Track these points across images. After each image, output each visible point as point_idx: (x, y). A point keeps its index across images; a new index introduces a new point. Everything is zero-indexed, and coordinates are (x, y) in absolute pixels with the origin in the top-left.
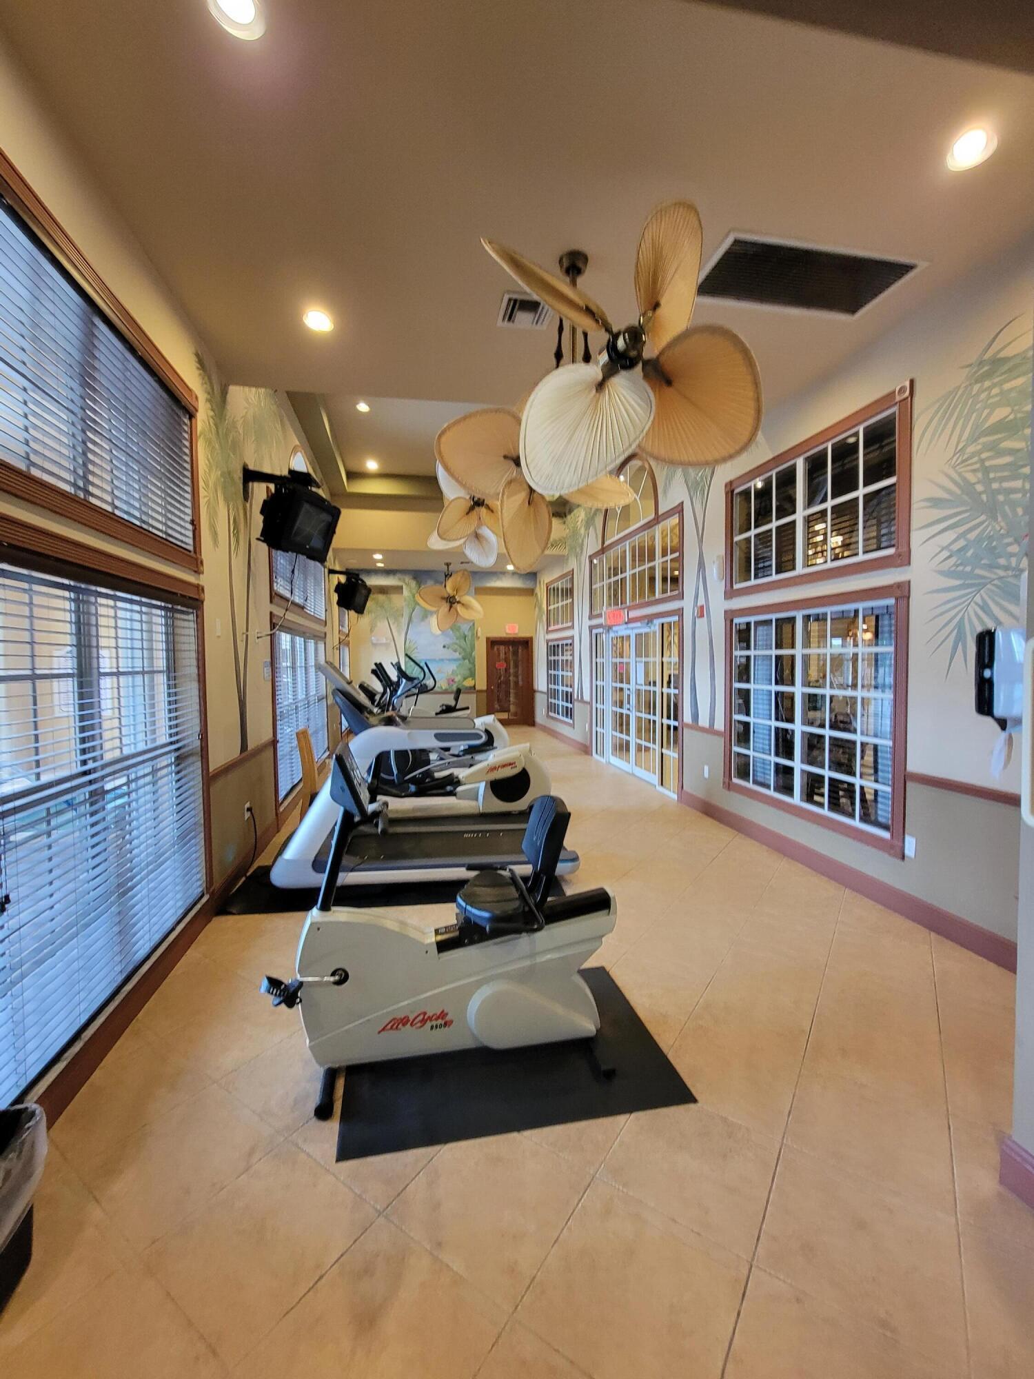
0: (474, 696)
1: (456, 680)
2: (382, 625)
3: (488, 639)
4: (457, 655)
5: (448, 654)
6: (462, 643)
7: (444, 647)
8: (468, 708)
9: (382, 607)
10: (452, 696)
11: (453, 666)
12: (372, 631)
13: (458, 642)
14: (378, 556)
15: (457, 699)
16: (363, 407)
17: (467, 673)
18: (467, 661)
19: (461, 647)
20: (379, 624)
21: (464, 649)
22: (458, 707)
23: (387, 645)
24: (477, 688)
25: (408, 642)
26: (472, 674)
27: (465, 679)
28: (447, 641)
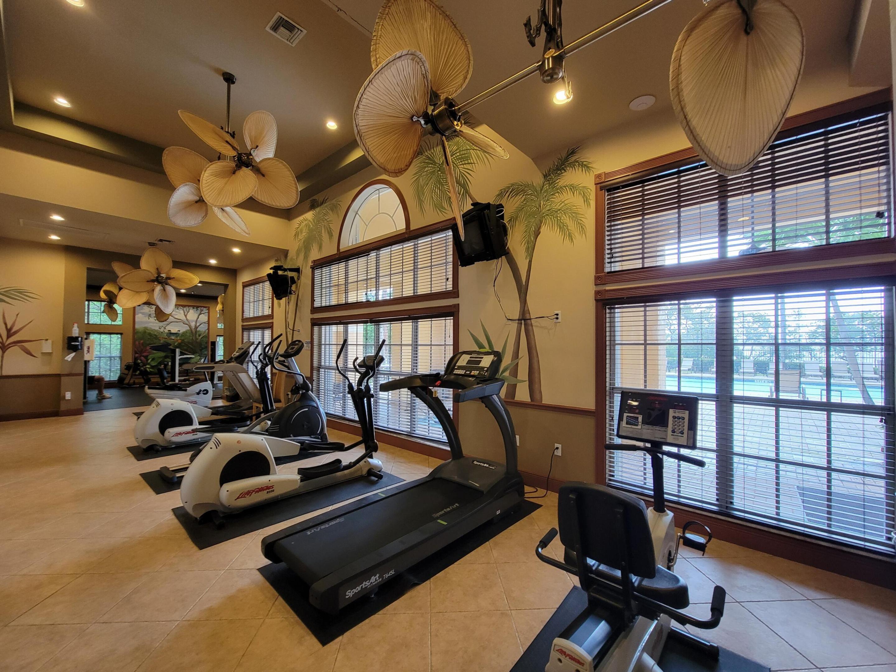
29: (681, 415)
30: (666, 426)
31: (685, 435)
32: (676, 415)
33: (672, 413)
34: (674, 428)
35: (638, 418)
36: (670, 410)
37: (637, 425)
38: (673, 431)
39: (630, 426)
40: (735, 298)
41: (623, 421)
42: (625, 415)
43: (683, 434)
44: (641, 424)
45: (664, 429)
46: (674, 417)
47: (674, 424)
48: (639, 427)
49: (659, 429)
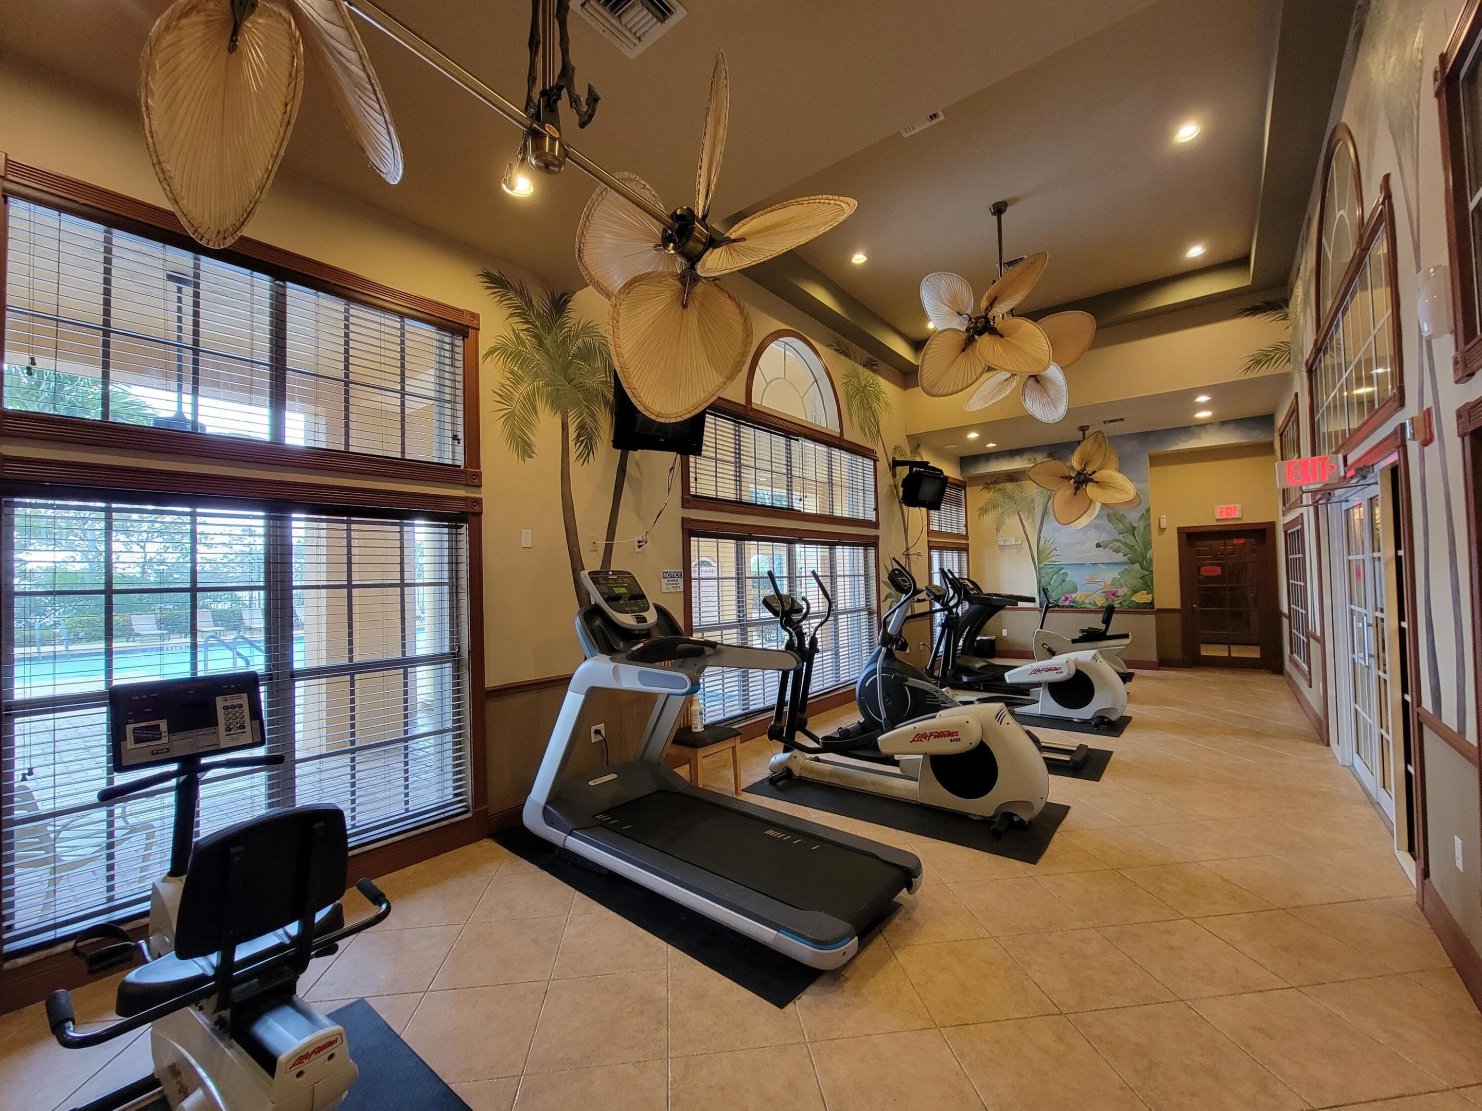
0: (1151, 620)
1: (1120, 593)
2: (1012, 522)
3: (1181, 531)
4: (1120, 557)
5: (1105, 555)
6: (1130, 540)
7: (1098, 546)
8: (1126, 636)
9: (1011, 498)
10: (1100, 617)
11: (1114, 573)
12: (998, 530)
13: (1120, 537)
14: (973, 435)
15: (1107, 621)
16: (859, 259)
17: (1138, 583)
18: (1137, 566)
19: (1126, 545)
20: (1007, 520)
21: (1131, 547)
22: (1108, 634)
23: (1018, 547)
24: (1157, 606)
25: (1042, 542)
26: (1147, 584)
27: (1135, 592)
28: (1104, 538)
29: (236, 702)
30: (215, 724)
31: (248, 728)
32: (229, 704)
33: (220, 702)
34: (228, 724)
35: (158, 726)
36: (218, 698)
37: (159, 739)
38: (228, 729)
39: (144, 745)
40: (294, 515)
41: (125, 739)
42: (129, 728)
43: (244, 728)
44: (166, 734)
45: (211, 730)
46: (226, 708)
47: (228, 719)
48: (165, 740)
49: (202, 733)
